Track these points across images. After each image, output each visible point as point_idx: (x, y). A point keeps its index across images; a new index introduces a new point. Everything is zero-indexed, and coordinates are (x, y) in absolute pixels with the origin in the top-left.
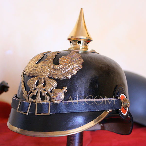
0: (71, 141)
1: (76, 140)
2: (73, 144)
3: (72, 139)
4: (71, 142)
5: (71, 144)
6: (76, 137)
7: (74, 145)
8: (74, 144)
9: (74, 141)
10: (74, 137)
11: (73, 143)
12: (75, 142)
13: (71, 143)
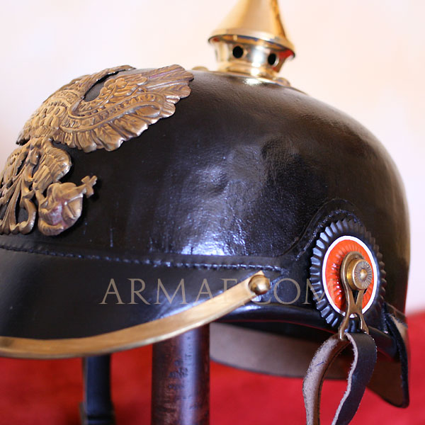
0: (169, 402)
1: (185, 398)
2: (176, 415)
3: (171, 395)
4: (168, 406)
5: (168, 415)
6: (183, 387)
7: (179, 417)
8: (180, 413)
9: (178, 402)
10: (176, 389)
11: (174, 411)
12: (181, 406)
13: (166, 410)
